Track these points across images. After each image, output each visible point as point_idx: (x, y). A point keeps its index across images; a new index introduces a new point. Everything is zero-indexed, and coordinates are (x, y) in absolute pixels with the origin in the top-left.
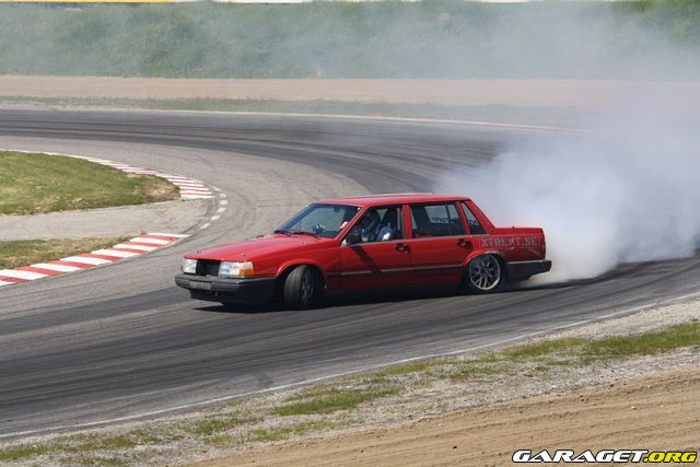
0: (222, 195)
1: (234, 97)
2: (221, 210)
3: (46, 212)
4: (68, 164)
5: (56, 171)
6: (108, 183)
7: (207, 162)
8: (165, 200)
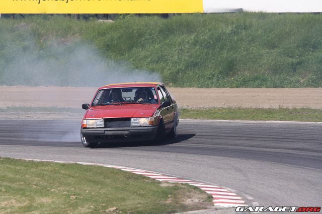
1: (266, 106)
4: (101, 174)
5: (90, 181)
6: (142, 192)
7: (238, 170)
8: (198, 208)
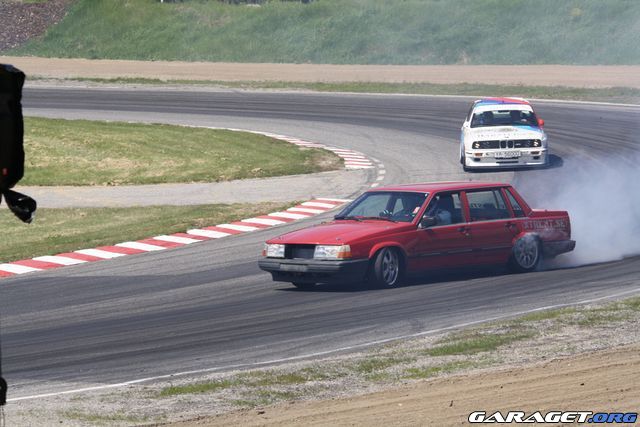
0: (381, 166)
1: (392, 81)
2: (380, 178)
3: (229, 180)
4: (248, 138)
5: (238, 145)
6: (282, 155)
7: (368, 137)
8: (332, 170)
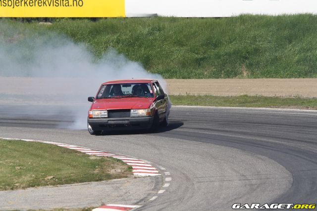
0: (167, 173)
2: (166, 185)
3: (24, 188)
4: (41, 148)
5: (32, 154)
6: (75, 164)
7: (154, 146)
8: (120, 177)
